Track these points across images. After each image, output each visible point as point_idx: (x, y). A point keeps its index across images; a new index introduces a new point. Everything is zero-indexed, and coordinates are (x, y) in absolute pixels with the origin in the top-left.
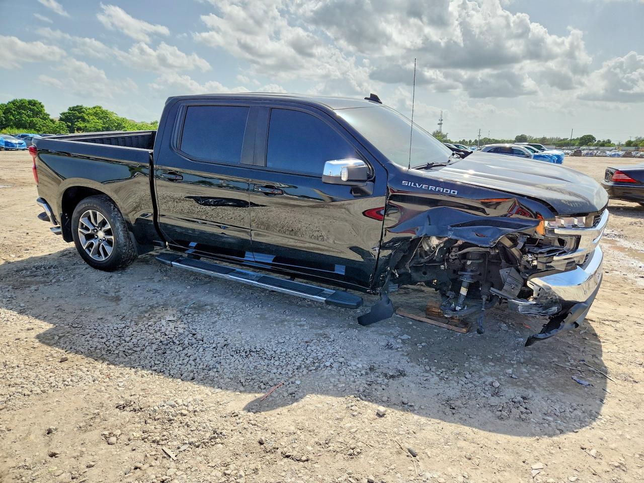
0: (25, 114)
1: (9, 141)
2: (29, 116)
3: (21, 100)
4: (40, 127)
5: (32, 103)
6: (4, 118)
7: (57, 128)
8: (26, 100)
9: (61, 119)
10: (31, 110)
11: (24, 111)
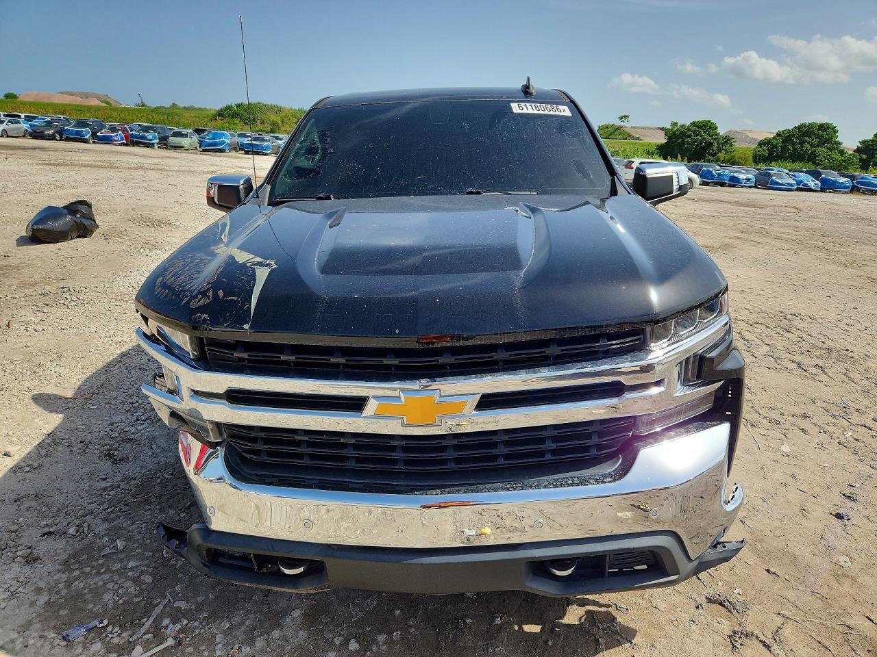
0: (808, 143)
1: (736, 175)
2: (812, 145)
3: (810, 124)
4: (821, 161)
5: (824, 127)
6: (781, 147)
7: (844, 161)
8: (816, 124)
9: (858, 150)
10: (818, 137)
11: (808, 139)
